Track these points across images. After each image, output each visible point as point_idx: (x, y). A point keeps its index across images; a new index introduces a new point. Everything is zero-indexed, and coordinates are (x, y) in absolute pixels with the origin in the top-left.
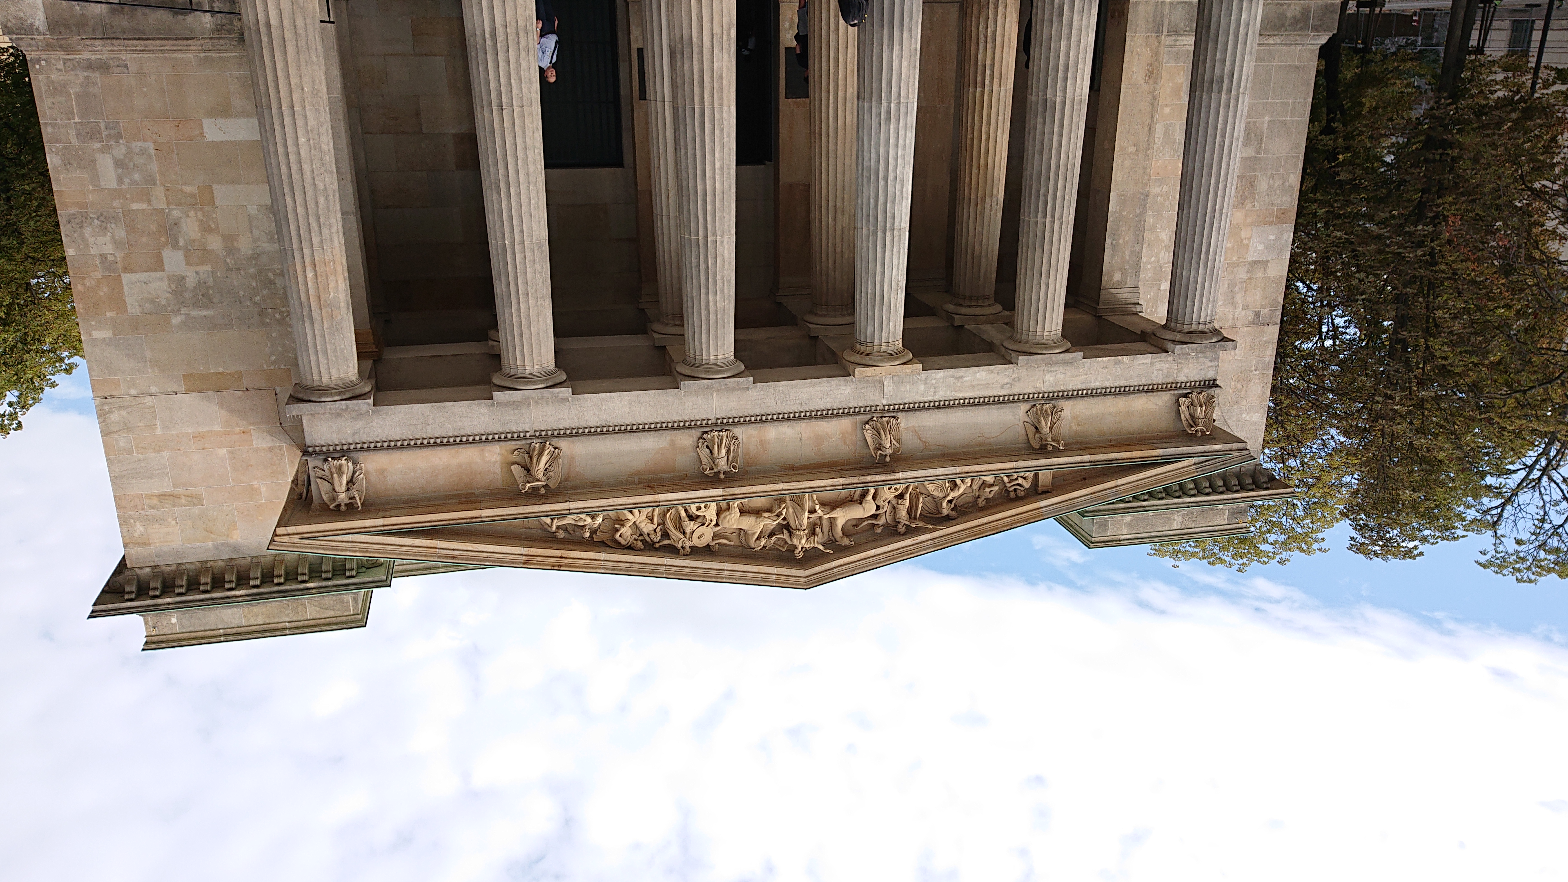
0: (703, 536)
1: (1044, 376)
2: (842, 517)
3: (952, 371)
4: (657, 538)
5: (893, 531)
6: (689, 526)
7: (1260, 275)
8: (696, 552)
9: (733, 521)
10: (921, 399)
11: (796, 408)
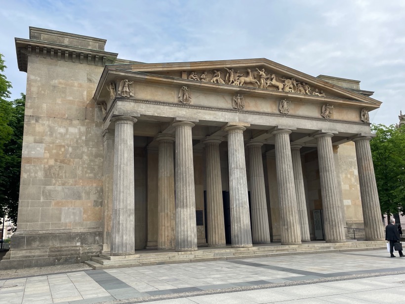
0: (288, 83)
1: (186, 113)
2: (250, 79)
3: (217, 120)
4: (300, 85)
5: (236, 70)
6: (292, 86)
7: (37, 137)
8: (290, 78)
9: (281, 85)
10: (226, 113)
11: (263, 117)
